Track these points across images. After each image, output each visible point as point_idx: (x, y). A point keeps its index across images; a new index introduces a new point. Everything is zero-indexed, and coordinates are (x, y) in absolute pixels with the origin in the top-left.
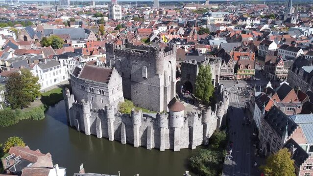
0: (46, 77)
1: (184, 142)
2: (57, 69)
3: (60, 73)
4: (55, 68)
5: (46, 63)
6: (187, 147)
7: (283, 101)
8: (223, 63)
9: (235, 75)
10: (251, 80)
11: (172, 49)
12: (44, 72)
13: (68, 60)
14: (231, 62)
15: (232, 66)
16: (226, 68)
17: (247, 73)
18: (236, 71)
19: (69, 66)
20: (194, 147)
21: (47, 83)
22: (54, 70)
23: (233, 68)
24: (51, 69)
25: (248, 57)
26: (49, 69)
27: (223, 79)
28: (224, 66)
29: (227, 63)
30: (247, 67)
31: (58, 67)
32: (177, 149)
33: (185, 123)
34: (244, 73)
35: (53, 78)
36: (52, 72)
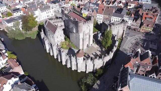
0: (43, 15)
1: (83, 69)
2: (48, 11)
3: (50, 12)
4: (47, 10)
5: (43, 7)
6: (85, 71)
7: (142, 62)
8: (133, 21)
9: (139, 29)
10: (149, 33)
11: (90, 19)
12: (42, 12)
13: (56, 4)
14: (139, 21)
15: (139, 24)
16: (135, 24)
17: (147, 29)
18: (140, 27)
19: (56, 8)
20: (87, 72)
21: (43, 17)
22: (47, 11)
23: (139, 25)
24: (45, 11)
25: (151, 19)
26: (44, 11)
27: (132, 30)
28: (134, 23)
29: (136, 21)
30: (148, 26)
31: (49, 10)
32: (79, 71)
33: (84, 62)
34: (145, 29)
35: (46, 15)
36: (46, 12)
